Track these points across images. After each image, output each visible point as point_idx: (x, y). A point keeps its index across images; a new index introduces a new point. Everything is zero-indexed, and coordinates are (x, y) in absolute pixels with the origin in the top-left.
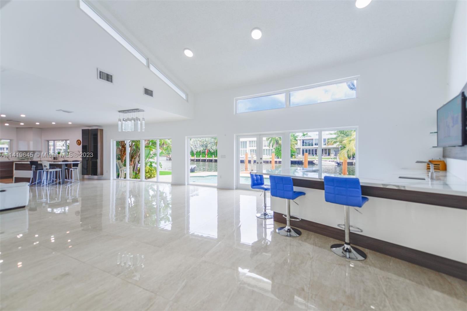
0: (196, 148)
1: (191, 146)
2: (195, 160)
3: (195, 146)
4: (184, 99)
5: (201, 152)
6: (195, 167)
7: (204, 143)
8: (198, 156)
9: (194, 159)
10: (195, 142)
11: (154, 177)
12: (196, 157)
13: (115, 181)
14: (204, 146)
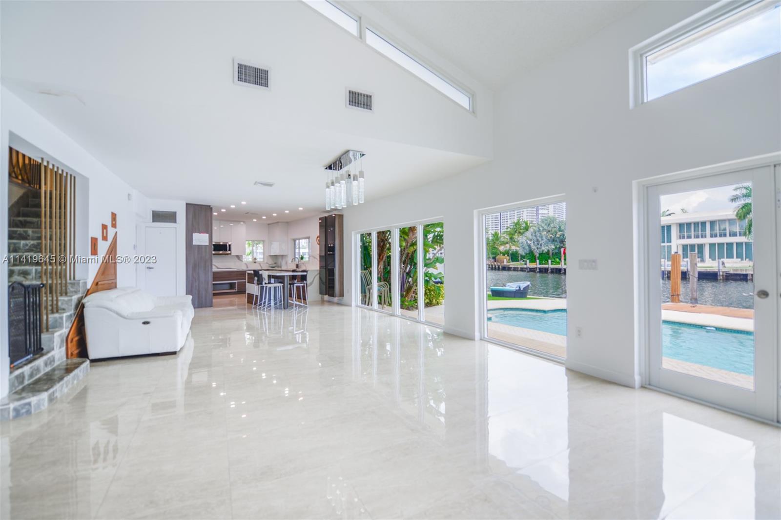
0: (539, 246)
1: (529, 242)
2: (538, 270)
3: (538, 240)
4: (465, 109)
5: (551, 253)
6: (529, 286)
7: (556, 235)
8: (544, 262)
9: (536, 268)
10: (537, 233)
11: (438, 304)
12: (540, 264)
13: (359, 309)
14: (556, 241)
